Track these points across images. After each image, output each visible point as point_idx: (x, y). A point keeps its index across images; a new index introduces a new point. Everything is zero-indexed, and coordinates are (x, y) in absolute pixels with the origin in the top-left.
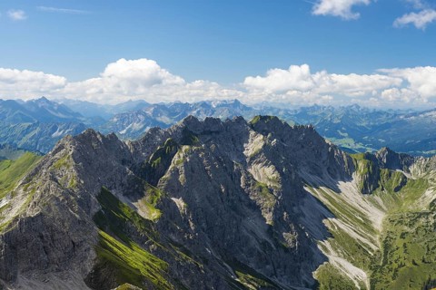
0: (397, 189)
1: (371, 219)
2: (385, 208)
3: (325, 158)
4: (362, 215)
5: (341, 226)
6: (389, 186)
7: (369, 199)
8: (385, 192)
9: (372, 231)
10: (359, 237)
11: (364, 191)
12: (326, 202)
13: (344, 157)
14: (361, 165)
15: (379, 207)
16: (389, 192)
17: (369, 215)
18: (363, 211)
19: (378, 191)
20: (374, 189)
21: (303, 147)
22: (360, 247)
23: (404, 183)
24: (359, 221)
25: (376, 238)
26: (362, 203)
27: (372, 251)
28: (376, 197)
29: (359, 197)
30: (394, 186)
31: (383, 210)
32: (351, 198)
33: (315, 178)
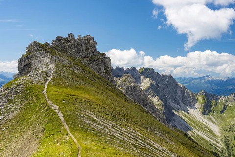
0: (222, 112)
1: (212, 129)
2: (217, 123)
3: (179, 94)
4: (207, 127)
5: (198, 133)
6: (217, 110)
7: (207, 118)
8: (215, 113)
9: (215, 136)
10: (210, 140)
11: (204, 113)
12: (186, 119)
13: (190, 93)
14: (200, 98)
15: (214, 123)
16: (218, 113)
17: (210, 127)
18: (206, 125)
19: (211, 113)
20: (209, 112)
21: (168, 87)
22: (212, 146)
23: (225, 109)
24: (206, 130)
25: (219, 140)
26: (204, 120)
27: (220, 148)
28: (211, 117)
29: (202, 116)
30: (220, 110)
31: (216, 124)
32: (198, 117)
33: (176, 106)
